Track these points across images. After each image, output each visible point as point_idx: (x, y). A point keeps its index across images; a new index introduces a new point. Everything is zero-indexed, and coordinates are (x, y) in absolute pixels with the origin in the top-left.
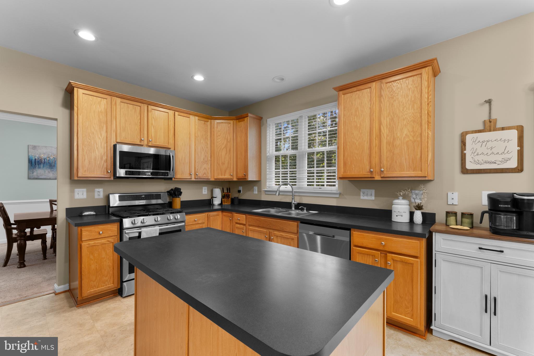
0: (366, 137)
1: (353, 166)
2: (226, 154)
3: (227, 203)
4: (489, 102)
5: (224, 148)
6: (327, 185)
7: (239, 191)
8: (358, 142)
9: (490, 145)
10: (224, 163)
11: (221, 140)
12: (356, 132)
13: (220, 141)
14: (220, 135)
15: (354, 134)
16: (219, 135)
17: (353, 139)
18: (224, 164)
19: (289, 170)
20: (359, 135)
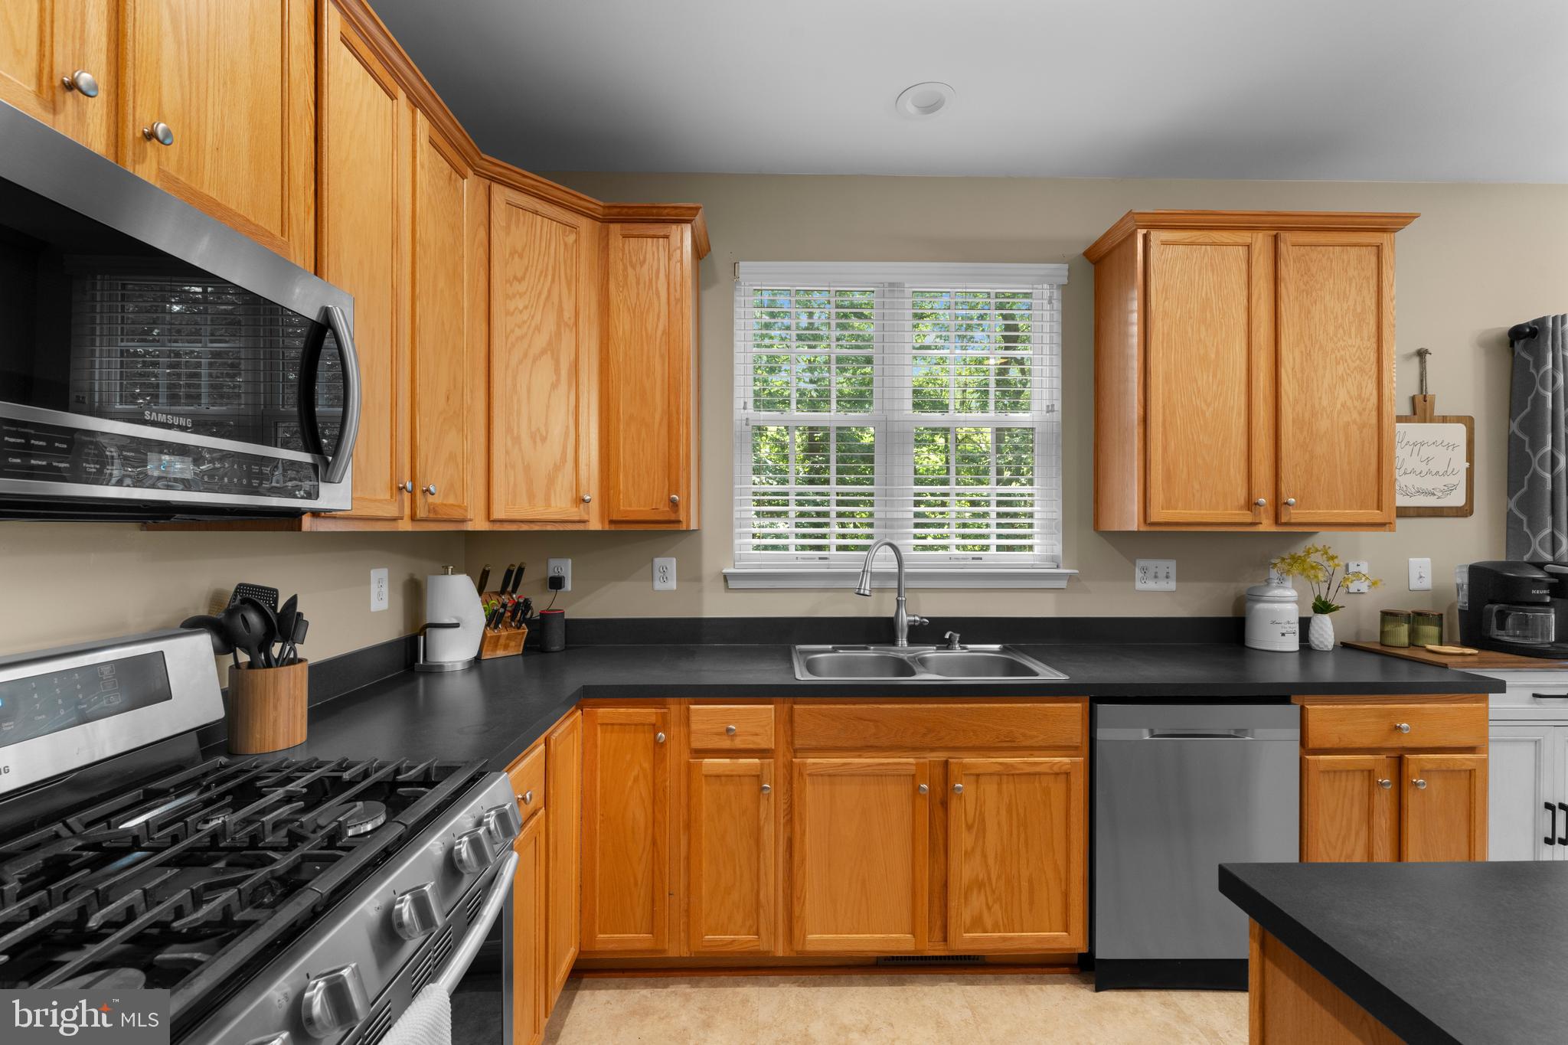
0: (1236, 398)
1: (1197, 486)
2: (555, 386)
3: (506, 647)
4: (1422, 354)
5: (543, 352)
6: (999, 548)
7: (556, 583)
8: (1211, 409)
9: (1426, 451)
10: (544, 434)
11: (526, 307)
12: (1205, 377)
13: (521, 307)
14: (523, 278)
15: (1199, 383)
16: (519, 274)
17: (1194, 399)
18: (544, 439)
19: (833, 487)
20: (1215, 387)
